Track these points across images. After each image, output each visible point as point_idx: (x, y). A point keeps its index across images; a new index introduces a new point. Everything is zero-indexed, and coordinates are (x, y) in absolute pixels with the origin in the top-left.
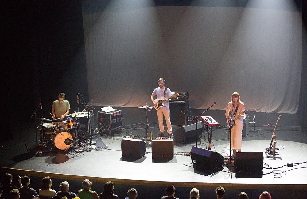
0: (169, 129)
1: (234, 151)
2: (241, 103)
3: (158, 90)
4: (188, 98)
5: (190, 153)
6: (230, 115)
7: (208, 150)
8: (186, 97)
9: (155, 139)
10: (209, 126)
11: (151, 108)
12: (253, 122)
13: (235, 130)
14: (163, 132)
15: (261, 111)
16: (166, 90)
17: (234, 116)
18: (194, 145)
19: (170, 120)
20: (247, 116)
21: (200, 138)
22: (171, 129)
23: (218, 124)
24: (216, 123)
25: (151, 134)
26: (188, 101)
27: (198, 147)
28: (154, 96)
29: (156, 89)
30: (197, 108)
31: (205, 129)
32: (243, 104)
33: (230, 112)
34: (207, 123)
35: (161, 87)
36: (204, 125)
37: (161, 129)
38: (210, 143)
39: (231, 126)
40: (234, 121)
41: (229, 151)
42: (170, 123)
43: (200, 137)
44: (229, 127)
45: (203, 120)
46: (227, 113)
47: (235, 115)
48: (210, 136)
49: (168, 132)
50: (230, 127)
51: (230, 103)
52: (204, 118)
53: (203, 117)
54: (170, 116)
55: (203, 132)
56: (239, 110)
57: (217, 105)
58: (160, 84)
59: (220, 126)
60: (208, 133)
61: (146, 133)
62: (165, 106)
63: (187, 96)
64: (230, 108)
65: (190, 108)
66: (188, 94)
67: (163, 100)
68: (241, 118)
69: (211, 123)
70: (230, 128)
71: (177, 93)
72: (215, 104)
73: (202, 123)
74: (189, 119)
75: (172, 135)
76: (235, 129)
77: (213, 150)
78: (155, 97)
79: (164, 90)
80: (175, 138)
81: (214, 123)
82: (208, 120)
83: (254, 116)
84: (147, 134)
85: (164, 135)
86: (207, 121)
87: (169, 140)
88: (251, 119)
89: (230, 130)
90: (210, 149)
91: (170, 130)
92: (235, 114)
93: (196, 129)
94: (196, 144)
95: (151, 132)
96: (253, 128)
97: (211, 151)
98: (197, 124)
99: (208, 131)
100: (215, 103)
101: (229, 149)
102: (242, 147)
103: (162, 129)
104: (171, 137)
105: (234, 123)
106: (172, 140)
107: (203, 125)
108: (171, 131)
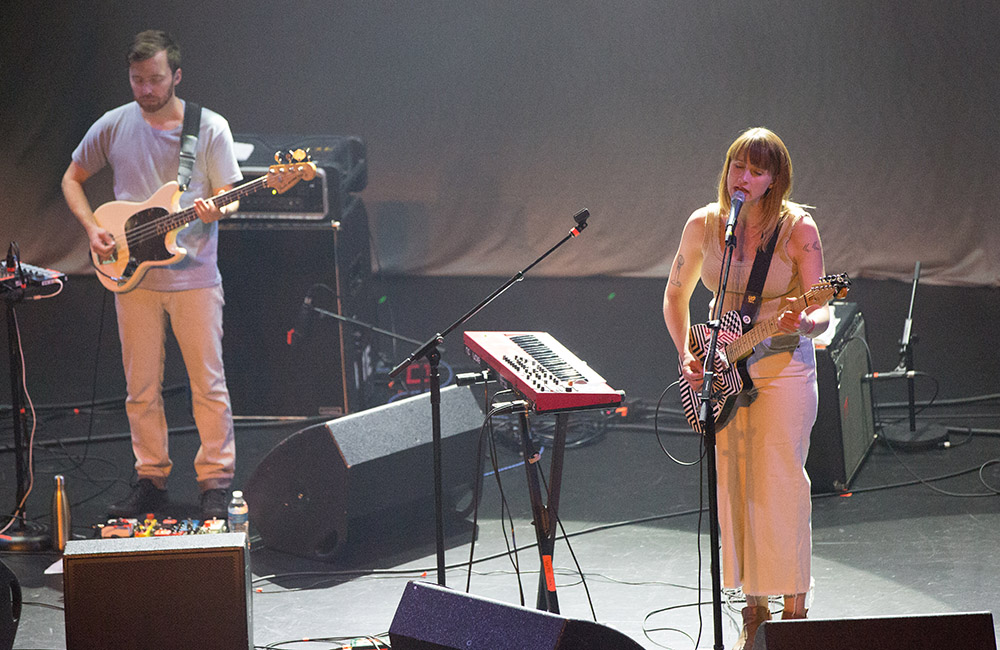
0: (215, 444)
1: (754, 614)
2: (794, 210)
3: (126, 128)
4: (359, 183)
5: (387, 641)
6: (699, 312)
7: (531, 606)
8: (345, 182)
9: (97, 535)
10: (539, 413)
11: (51, 275)
12: (900, 371)
13: (749, 442)
14: (158, 473)
15: (961, 274)
16: (192, 124)
17: (747, 328)
18: (421, 570)
19: (220, 374)
20: (852, 317)
21: (467, 513)
22: (231, 448)
23: (610, 391)
24: (596, 384)
25: (60, 494)
26: (360, 206)
27: (455, 585)
28: (86, 176)
29: (109, 117)
30: (433, 266)
31: (504, 439)
32: (809, 221)
33: (701, 295)
34: (518, 388)
35: (152, 107)
36: (498, 405)
37: (148, 451)
38: (546, 547)
39: (719, 408)
40: (742, 364)
41: (708, 611)
42: (225, 400)
43: (462, 506)
44: (702, 417)
45: (488, 361)
46: (675, 299)
47: (747, 320)
48: (545, 497)
49: (203, 473)
50: (710, 412)
51: (699, 221)
52: (497, 344)
53: (478, 337)
54: (224, 341)
55: (488, 464)
56: (778, 274)
57: (601, 233)
58: (141, 81)
59: (631, 408)
60: (532, 471)
61: (14, 487)
62: (186, 263)
63: (349, 174)
64: (696, 256)
65: (375, 267)
66: (358, 151)
67: (176, 208)
68: (804, 338)
69: (551, 388)
70: (711, 427)
71: (299, 155)
72: (580, 228)
73: (483, 394)
74: (373, 364)
75: (238, 494)
76: (751, 431)
77: (572, 608)
78: (99, 189)
79: (180, 124)
80: (257, 523)
81: (579, 389)
82: (531, 364)
83: (909, 323)
84: (20, 494)
85: (172, 497)
86: (521, 375)
87: (214, 536)
88: (883, 350)
89: (710, 441)
90: (548, 598)
91: (218, 455)
92: (751, 310)
93: (430, 439)
94: (431, 561)
95: (59, 478)
96: (900, 421)
97: (562, 616)
98: (435, 399)
99: (531, 450)
100: (582, 221)
101: (708, 596)
102: (812, 583)
103: (150, 453)
104: (224, 516)
105: (748, 383)
106: (238, 539)
107: (487, 408)
108: (228, 461)
